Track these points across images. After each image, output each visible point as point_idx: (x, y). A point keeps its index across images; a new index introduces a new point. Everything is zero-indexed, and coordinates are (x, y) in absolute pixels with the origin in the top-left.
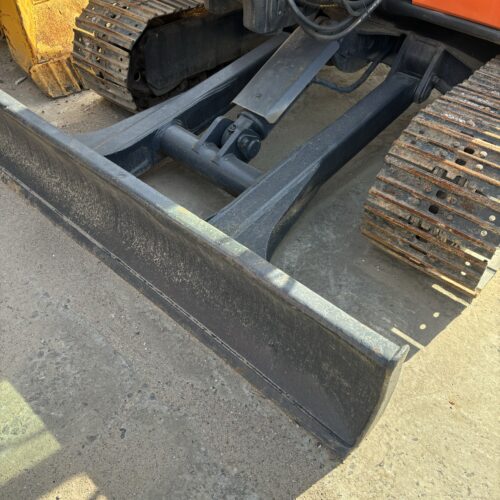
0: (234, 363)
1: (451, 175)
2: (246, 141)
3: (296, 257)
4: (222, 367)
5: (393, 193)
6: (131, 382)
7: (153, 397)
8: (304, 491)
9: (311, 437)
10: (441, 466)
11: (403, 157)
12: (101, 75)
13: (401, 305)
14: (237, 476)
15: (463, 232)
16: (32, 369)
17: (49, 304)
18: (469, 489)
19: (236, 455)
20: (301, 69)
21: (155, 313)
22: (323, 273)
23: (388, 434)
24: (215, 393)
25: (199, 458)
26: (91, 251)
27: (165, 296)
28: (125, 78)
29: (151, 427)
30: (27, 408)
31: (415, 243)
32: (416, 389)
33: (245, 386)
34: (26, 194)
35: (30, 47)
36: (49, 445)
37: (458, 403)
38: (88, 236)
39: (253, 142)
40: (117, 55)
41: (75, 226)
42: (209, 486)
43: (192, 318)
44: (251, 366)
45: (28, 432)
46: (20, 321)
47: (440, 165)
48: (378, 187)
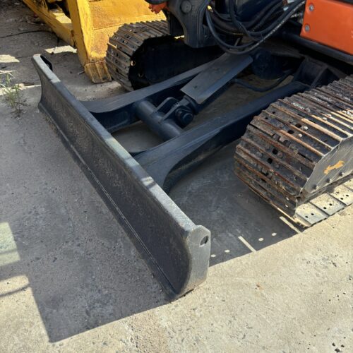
0: (131, 236)
1: (282, 139)
2: (181, 112)
3: (198, 186)
4: (124, 238)
5: (249, 149)
6: (70, 235)
7: (79, 245)
8: (140, 312)
9: (159, 285)
10: (232, 319)
11: (257, 126)
12: (117, 70)
13: (252, 224)
14: (107, 295)
15: (284, 176)
16: (23, 219)
17: (46, 189)
18: (245, 336)
19: (110, 284)
20: (225, 73)
21: (99, 202)
22: (210, 198)
23: (207, 294)
24: (114, 250)
25: (89, 281)
26: (79, 164)
27: (107, 194)
28: (127, 72)
29: (70, 260)
30: (12, 237)
31: (260, 183)
32: (238, 273)
33: (133, 250)
34: (57, 131)
35: (86, 53)
36: (15, 257)
37: (263, 287)
38: (80, 157)
39: (187, 114)
40: (125, 59)
41: (75, 151)
42: (89, 296)
43: (117, 208)
44: (139, 239)
45: (7, 249)
46: (27, 194)
47: (277, 133)
48: (242, 145)
